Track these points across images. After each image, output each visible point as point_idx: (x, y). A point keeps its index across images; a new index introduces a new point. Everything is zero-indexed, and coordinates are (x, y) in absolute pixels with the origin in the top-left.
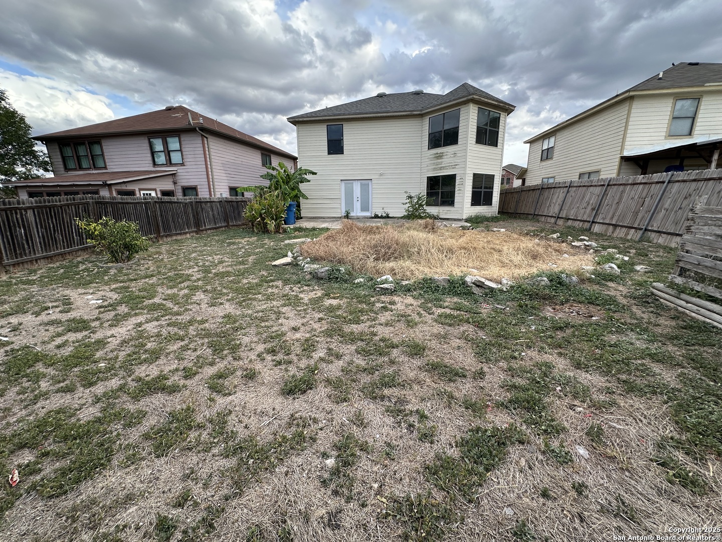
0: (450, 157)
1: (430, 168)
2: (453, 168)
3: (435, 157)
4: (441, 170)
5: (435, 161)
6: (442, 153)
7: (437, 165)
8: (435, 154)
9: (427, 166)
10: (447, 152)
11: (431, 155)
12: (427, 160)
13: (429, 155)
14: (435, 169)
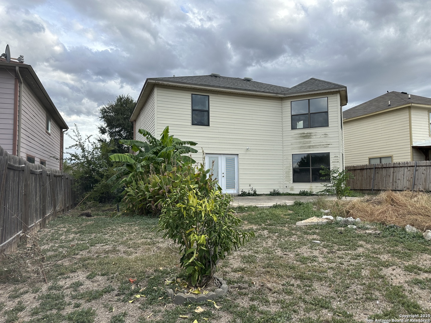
0: (320, 137)
1: (296, 146)
2: (325, 147)
3: (301, 137)
4: (310, 148)
5: (302, 140)
6: (310, 133)
7: (304, 144)
8: (301, 134)
9: (292, 144)
10: (316, 133)
11: (295, 135)
12: (291, 139)
13: (293, 134)
14: (301, 148)
